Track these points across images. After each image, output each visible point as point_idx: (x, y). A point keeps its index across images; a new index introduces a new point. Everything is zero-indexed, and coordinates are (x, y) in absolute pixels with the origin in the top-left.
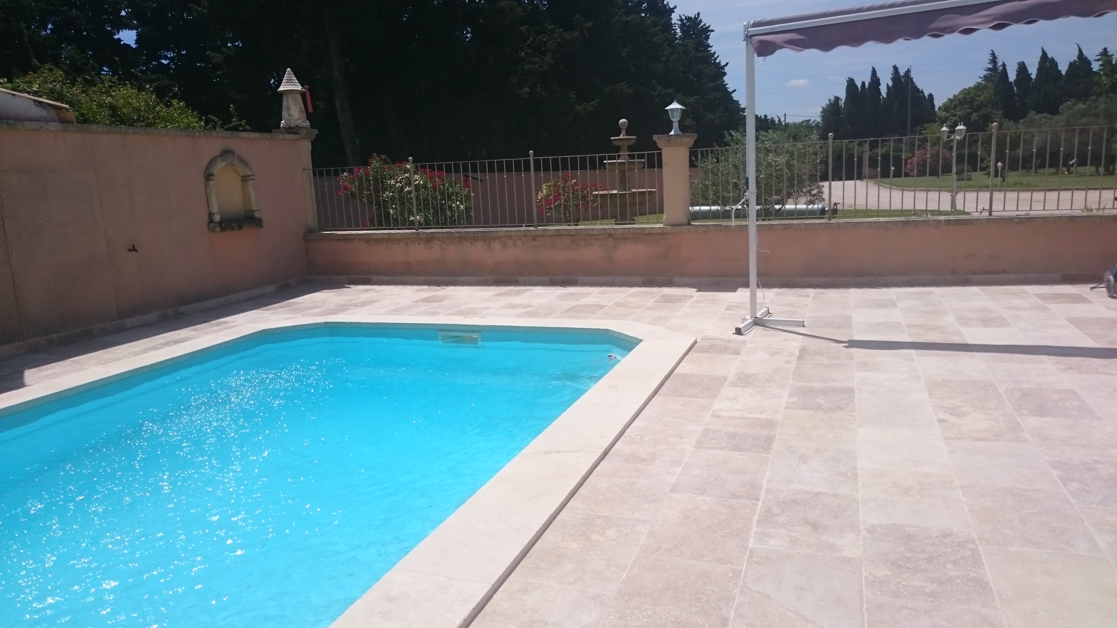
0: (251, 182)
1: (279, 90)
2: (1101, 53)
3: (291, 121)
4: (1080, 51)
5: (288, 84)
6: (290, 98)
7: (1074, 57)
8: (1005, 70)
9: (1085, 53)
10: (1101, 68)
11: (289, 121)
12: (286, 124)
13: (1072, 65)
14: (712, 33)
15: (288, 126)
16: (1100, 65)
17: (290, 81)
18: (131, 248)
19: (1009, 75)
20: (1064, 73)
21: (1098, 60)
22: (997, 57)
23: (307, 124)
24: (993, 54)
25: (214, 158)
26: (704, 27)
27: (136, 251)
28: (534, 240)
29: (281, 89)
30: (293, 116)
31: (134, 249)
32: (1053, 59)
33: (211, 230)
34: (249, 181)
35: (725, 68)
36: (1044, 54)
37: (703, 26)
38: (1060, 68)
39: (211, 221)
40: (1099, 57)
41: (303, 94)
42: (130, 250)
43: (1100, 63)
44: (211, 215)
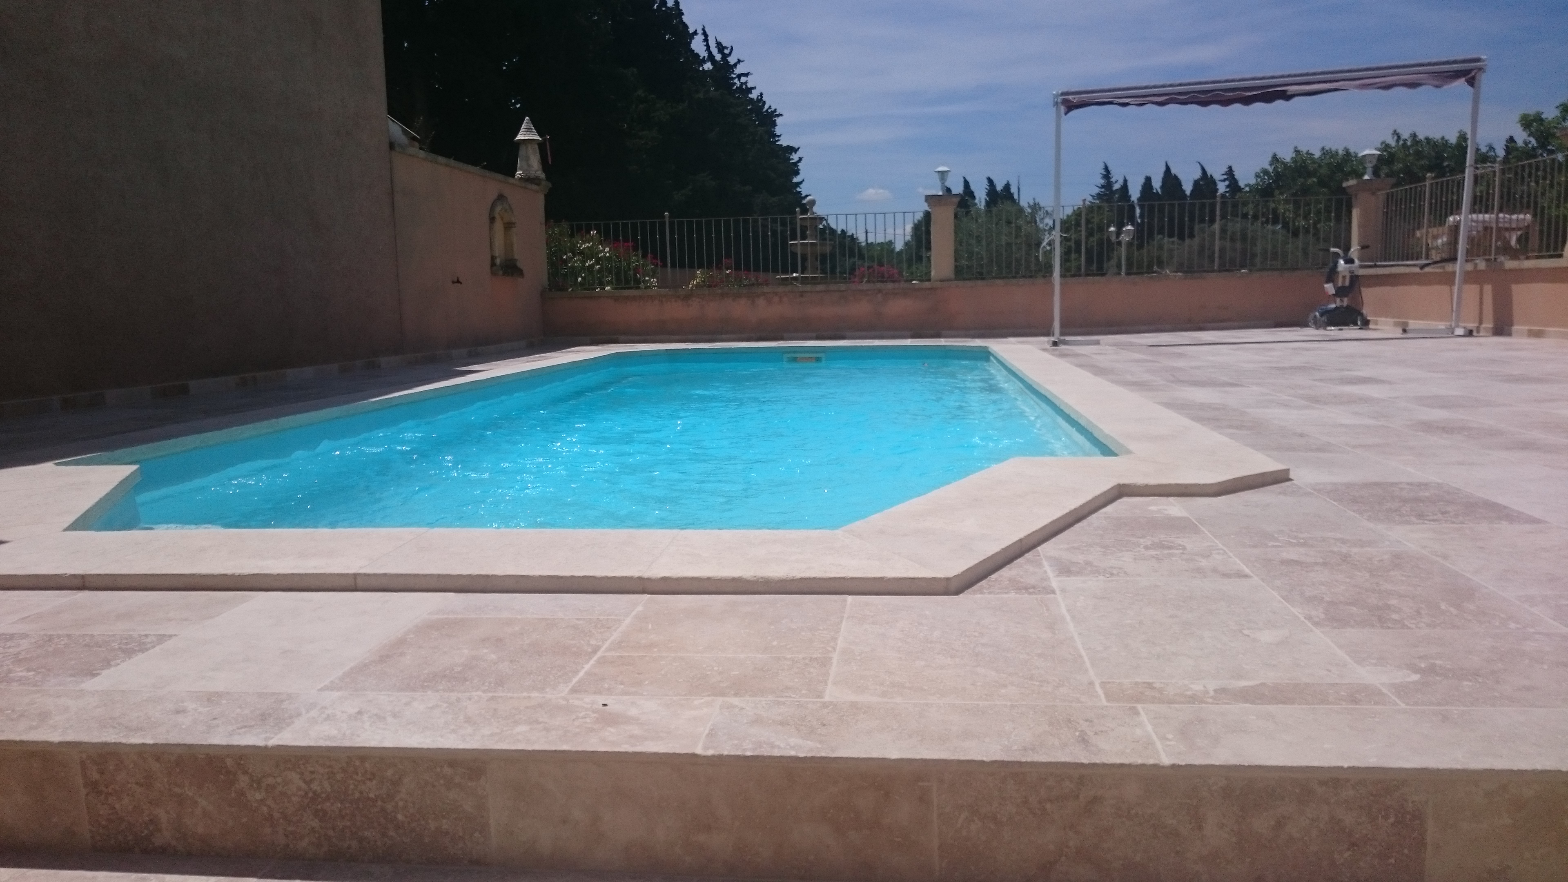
0: (514, 230)
1: (516, 139)
2: (1226, 172)
3: (531, 172)
4: (1203, 169)
5: (529, 133)
6: (529, 148)
7: (1198, 175)
8: (1125, 187)
9: (1209, 171)
10: (1228, 190)
11: (528, 172)
12: (525, 175)
13: (1196, 183)
14: (780, 118)
15: (527, 177)
16: (1227, 187)
17: (528, 130)
18: (456, 280)
19: (1131, 192)
20: (1188, 193)
21: (1224, 180)
22: (1111, 172)
23: (543, 176)
24: (1106, 168)
25: (493, 202)
26: (770, 111)
27: (461, 283)
28: (802, 296)
29: (519, 137)
30: (533, 167)
31: (458, 282)
32: (1175, 176)
33: (494, 274)
34: (513, 228)
35: (799, 164)
36: (1168, 170)
37: (768, 109)
38: (1184, 188)
39: (493, 264)
40: (1225, 177)
41: (541, 146)
42: (454, 282)
43: (1227, 183)
44: (493, 258)
